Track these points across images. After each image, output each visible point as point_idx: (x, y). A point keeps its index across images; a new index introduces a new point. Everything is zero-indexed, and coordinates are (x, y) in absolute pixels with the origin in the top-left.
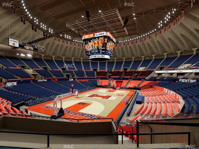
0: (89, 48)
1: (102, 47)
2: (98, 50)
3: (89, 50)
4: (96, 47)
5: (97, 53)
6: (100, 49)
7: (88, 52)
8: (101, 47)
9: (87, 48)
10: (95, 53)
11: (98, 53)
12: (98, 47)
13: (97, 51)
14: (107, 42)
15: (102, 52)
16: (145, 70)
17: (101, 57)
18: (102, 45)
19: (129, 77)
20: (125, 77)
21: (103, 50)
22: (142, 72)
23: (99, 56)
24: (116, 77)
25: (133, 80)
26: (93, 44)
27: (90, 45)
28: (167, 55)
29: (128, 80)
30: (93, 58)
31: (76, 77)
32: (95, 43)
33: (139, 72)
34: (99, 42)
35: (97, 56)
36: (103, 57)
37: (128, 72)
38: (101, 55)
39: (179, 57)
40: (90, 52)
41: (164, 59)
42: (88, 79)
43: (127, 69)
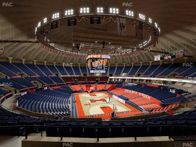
20: (91, 82)
24: (83, 82)
31: (46, 84)
42: (58, 85)
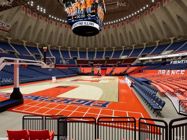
0: (71, 11)
1: (92, 10)
2: (86, 14)
3: (73, 14)
4: (82, 10)
5: (83, 18)
6: (88, 12)
7: (70, 17)
8: (90, 10)
9: (69, 12)
10: (80, 19)
11: (86, 18)
12: (85, 10)
13: (83, 16)
14: (98, 2)
15: (91, 17)
16: (128, 58)
17: (90, 25)
18: (90, 6)
19: (113, 64)
21: (92, 14)
22: (125, 59)
23: (87, 23)
25: (118, 67)
26: (78, 6)
27: (74, 7)
28: (146, 45)
29: (112, 67)
30: (78, 26)
32: (81, 4)
33: (122, 60)
34: (87, 3)
35: (84, 23)
36: (92, 26)
37: (110, 60)
38: (89, 22)
39: (158, 47)
40: (74, 18)
41: (143, 48)
43: (109, 58)
